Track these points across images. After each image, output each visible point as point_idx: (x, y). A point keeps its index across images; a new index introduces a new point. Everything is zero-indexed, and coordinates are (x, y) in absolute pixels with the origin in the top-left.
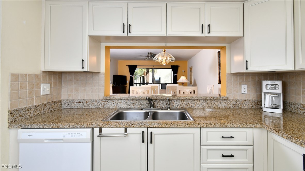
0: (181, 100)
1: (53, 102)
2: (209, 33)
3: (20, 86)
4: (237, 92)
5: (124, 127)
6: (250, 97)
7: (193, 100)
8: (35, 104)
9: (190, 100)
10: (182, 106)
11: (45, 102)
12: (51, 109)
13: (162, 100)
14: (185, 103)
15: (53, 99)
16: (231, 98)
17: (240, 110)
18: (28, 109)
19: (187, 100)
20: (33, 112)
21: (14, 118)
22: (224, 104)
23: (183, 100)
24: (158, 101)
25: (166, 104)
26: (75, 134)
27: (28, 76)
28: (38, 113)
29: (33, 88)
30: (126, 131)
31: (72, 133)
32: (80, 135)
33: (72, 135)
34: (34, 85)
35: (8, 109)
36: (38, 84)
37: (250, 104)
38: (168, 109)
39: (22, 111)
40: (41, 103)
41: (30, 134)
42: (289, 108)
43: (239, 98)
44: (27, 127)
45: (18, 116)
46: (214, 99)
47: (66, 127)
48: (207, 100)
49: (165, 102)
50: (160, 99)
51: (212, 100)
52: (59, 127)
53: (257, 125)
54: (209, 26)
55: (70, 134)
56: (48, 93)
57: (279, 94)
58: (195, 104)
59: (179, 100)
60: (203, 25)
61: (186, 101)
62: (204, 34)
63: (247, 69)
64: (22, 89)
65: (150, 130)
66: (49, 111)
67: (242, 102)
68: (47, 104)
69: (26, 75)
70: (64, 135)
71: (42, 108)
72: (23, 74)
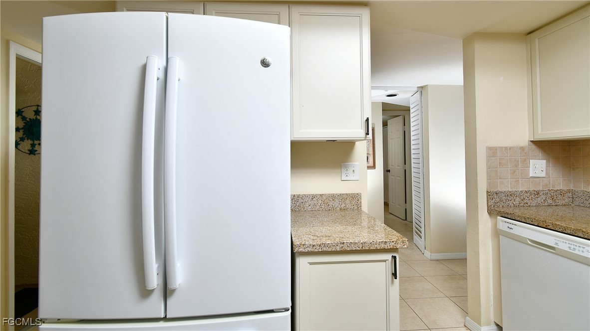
1: (553, 191)
3: (499, 163)
8: (520, 190)
11: (538, 189)
12: (550, 201)
15: (554, 186)
18: (511, 194)
20: (518, 199)
21: (493, 201)
26: (576, 246)
27: (510, 149)
28: (527, 204)
29: (516, 166)
31: (570, 243)
32: (584, 250)
33: (570, 246)
34: (518, 161)
35: (487, 189)
36: (525, 160)
39: (503, 195)
40: (531, 189)
41: (511, 226)
44: (506, 216)
45: (498, 200)
47: (560, 230)
52: (549, 227)
55: (566, 243)
56: (543, 174)
64: (502, 167)
66: (546, 204)
68: (542, 193)
69: (506, 148)
70: (557, 242)
71: (533, 196)
72: (502, 147)
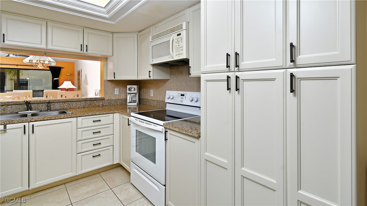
0: (62, 102)
2: (87, 51)
4: (112, 94)
5: (3, 125)
6: (121, 97)
7: (74, 101)
9: (71, 101)
10: (63, 108)
13: (41, 103)
14: (66, 104)
16: (106, 98)
17: (113, 106)
19: (69, 102)
22: (101, 103)
23: (64, 102)
24: (37, 104)
25: (45, 106)
30: (5, 127)
37: (121, 101)
38: (48, 110)
42: (142, 102)
43: (113, 98)
46: (93, 100)
48: (87, 101)
49: (44, 105)
50: (39, 102)
51: (91, 100)
53: (116, 111)
54: (87, 45)
57: (136, 94)
58: (76, 104)
59: (59, 102)
60: (81, 45)
61: (67, 103)
62: (82, 52)
63: (114, 78)
65: (31, 123)
67: (116, 101)
